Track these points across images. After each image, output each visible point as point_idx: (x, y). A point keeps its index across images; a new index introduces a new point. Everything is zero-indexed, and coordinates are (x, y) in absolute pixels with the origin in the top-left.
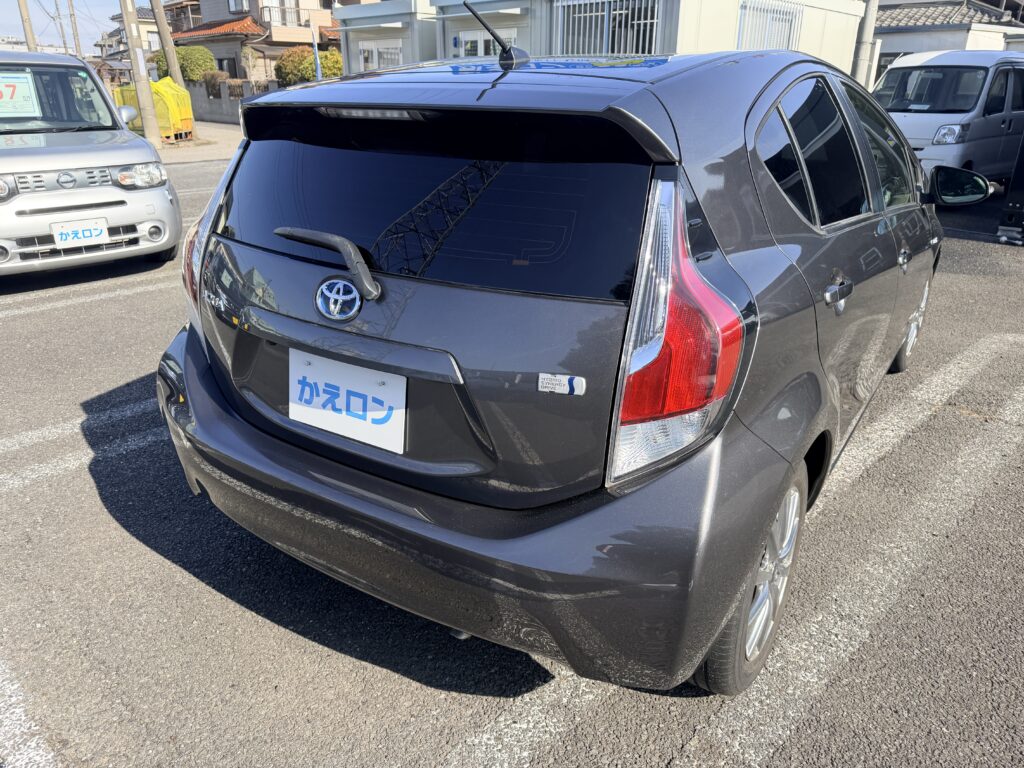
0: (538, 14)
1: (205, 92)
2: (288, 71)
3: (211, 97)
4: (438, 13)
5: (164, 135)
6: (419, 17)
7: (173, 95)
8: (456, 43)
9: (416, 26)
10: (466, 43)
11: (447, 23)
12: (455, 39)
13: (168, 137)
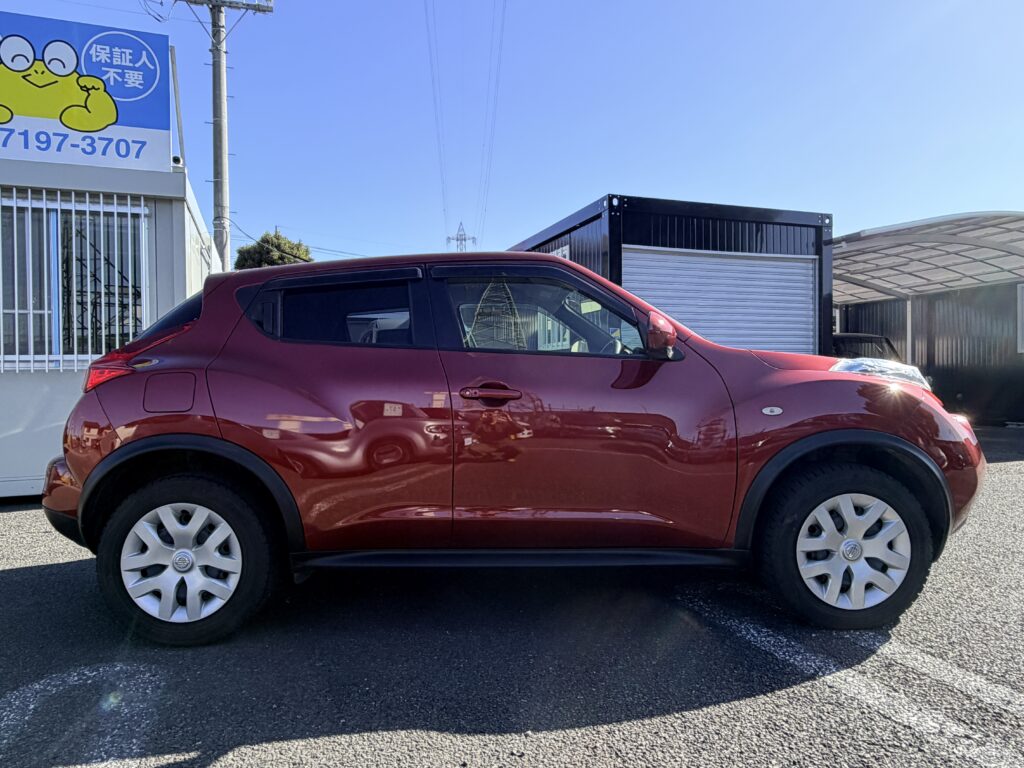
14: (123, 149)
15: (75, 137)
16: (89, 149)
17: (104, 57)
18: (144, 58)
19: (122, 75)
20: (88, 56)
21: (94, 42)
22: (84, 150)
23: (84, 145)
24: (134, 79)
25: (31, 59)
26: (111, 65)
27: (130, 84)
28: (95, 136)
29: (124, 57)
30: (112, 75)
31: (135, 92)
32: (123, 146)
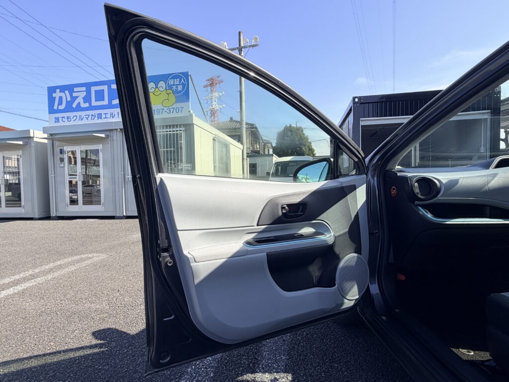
0: (115, 138)
6: (35, 140)
9: (32, 144)
10: (68, 152)
12: (61, 150)
14: (177, 110)
15: (166, 109)
17: (172, 83)
18: (182, 81)
19: (177, 87)
20: (169, 83)
21: (170, 79)
22: (168, 113)
23: (168, 111)
24: (180, 88)
25: (155, 87)
26: (174, 85)
27: (179, 90)
28: (170, 108)
29: (177, 81)
30: (174, 88)
31: (180, 92)
32: (177, 109)
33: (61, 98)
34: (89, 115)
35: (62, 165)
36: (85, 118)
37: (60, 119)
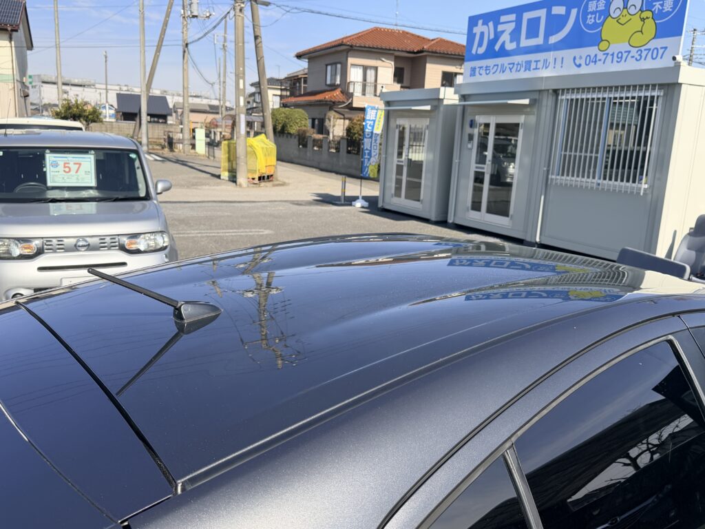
1: (297, 143)
2: (355, 131)
3: (301, 147)
4: (460, 100)
5: (251, 177)
6: (445, 102)
7: (263, 148)
8: (472, 124)
9: (442, 109)
10: (480, 125)
11: (466, 108)
12: (472, 121)
13: (253, 179)
14: (655, 54)
15: (634, 51)
16: (639, 58)
19: (662, 6)
22: (636, 59)
23: (637, 55)
24: (668, 6)
27: (666, 10)
30: (657, 7)
31: (668, 13)
32: (655, 51)
33: (482, 34)
34: (514, 64)
35: (470, 146)
36: (508, 70)
37: (477, 70)
